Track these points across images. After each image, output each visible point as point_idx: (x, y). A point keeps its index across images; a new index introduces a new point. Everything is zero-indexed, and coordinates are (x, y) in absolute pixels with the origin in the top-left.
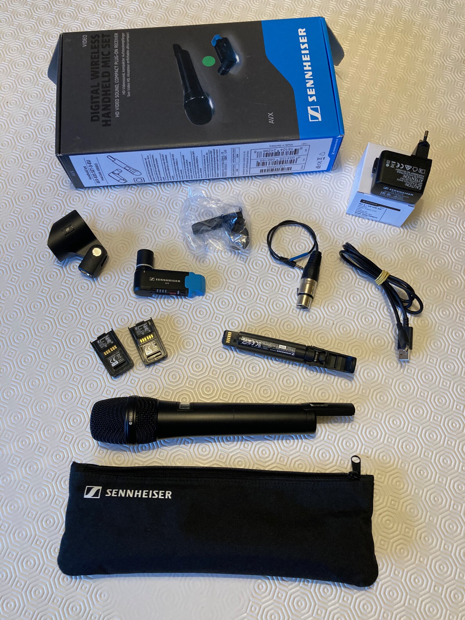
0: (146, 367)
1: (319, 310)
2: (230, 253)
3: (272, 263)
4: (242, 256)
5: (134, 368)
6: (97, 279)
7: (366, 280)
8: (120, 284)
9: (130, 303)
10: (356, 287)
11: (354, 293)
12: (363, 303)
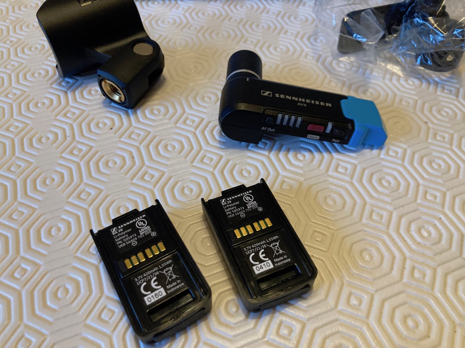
0: (247, 316)
4: (446, 87)
5: (212, 319)
6: (135, 113)
8: (184, 122)
9: (205, 156)
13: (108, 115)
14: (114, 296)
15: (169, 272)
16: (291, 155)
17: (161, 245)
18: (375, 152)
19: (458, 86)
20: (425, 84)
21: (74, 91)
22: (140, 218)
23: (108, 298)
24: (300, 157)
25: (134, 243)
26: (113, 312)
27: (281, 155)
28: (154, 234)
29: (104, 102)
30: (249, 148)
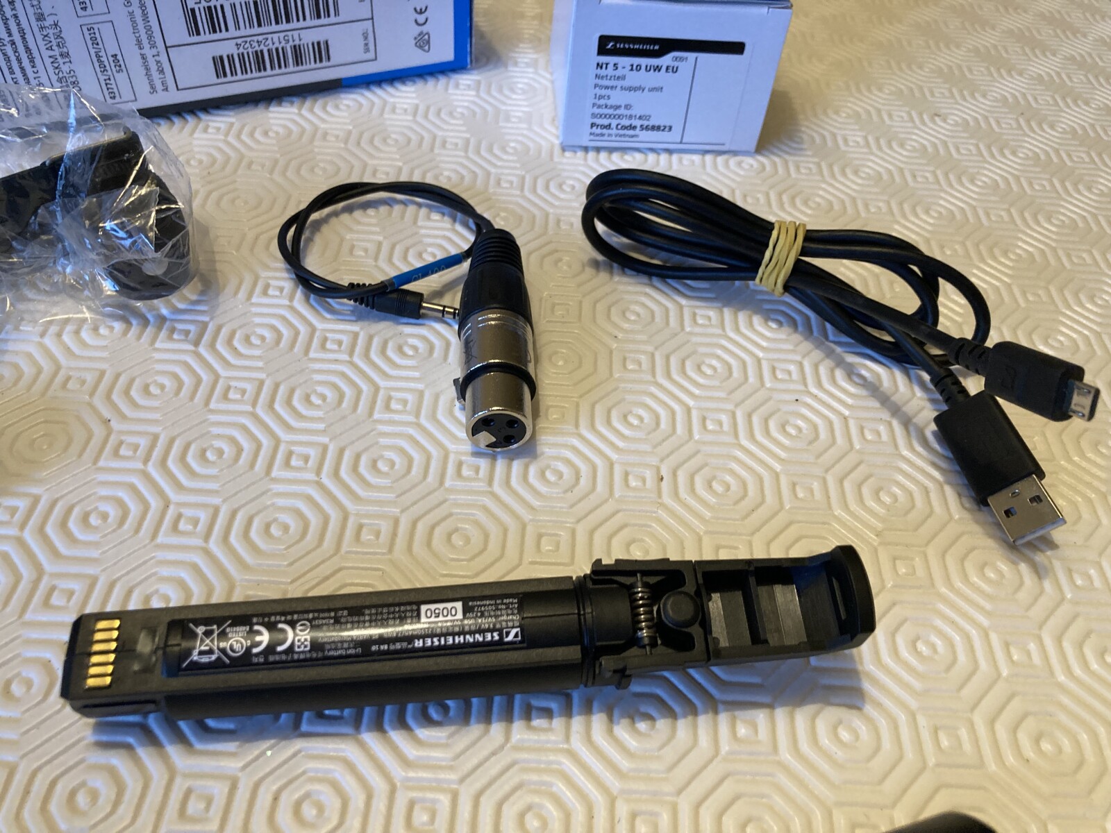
1: (575, 442)
2: (118, 326)
3: (319, 325)
4: (180, 326)
7: (719, 305)
10: (690, 333)
11: (694, 352)
12: (746, 379)
19: (205, 318)
20: (135, 329)
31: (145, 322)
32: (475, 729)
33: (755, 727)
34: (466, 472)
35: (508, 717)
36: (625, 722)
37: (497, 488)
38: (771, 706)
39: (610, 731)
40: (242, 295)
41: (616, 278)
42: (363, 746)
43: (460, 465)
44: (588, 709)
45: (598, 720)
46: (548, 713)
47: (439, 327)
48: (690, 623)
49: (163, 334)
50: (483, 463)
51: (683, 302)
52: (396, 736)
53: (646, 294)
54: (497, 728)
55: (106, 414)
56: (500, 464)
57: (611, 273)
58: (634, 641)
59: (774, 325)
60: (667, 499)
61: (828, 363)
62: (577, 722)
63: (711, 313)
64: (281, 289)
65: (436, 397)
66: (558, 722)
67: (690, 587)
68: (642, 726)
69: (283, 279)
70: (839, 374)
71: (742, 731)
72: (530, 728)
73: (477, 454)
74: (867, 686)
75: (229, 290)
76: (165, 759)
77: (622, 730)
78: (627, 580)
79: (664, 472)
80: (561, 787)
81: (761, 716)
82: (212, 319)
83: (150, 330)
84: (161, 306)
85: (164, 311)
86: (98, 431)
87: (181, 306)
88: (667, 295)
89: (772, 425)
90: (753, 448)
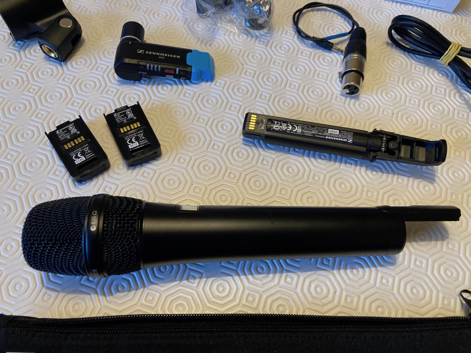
0: (128, 169)
1: (371, 98)
2: (245, 36)
3: (301, 47)
4: (262, 40)
5: (110, 171)
6: (66, 64)
7: (425, 65)
8: (97, 69)
9: (109, 90)
10: (413, 73)
11: (413, 79)
12: (427, 90)
13: (49, 66)
14: (62, 164)
15: (87, 149)
16: (160, 87)
17: (82, 137)
18: (209, 83)
19: (269, 39)
20: (249, 38)
21: (25, 50)
22: (71, 125)
23: (58, 165)
24: (165, 88)
25: (69, 137)
26: (61, 171)
27: (154, 88)
28: (78, 133)
29: (45, 58)
30: (136, 84)
31: (252, 37)
32: (332, 163)
33: (403, 180)
34: (338, 99)
35: (341, 162)
36: (370, 171)
37: (346, 106)
38: (409, 177)
39: (366, 172)
40: (280, 33)
41: (393, 50)
42: (304, 159)
43: (337, 97)
44: (361, 165)
45: (363, 169)
46: (351, 164)
47: (335, 54)
48: (395, 149)
49: (257, 41)
50: (343, 98)
51: (413, 62)
52: (312, 159)
53: (402, 57)
54: (337, 164)
55: (243, 62)
56: (348, 99)
57: (392, 47)
58: (380, 150)
59: (441, 75)
60: (394, 120)
61: (455, 91)
62: (358, 168)
63: (421, 67)
64: (291, 34)
65: (332, 76)
66: (353, 166)
67: (398, 141)
68: (374, 173)
69: (291, 30)
70: (457, 95)
71: (400, 181)
72: (346, 166)
73: (342, 95)
74: (437, 179)
75: (276, 31)
76: (258, 150)
77: (369, 172)
78: (381, 135)
79: (395, 112)
80: (351, 180)
81: (406, 179)
82: (271, 39)
83: (253, 39)
84: (257, 33)
85: (258, 34)
86: (241, 66)
87: (262, 33)
88: (408, 58)
89: (431, 106)
90: (423, 111)
